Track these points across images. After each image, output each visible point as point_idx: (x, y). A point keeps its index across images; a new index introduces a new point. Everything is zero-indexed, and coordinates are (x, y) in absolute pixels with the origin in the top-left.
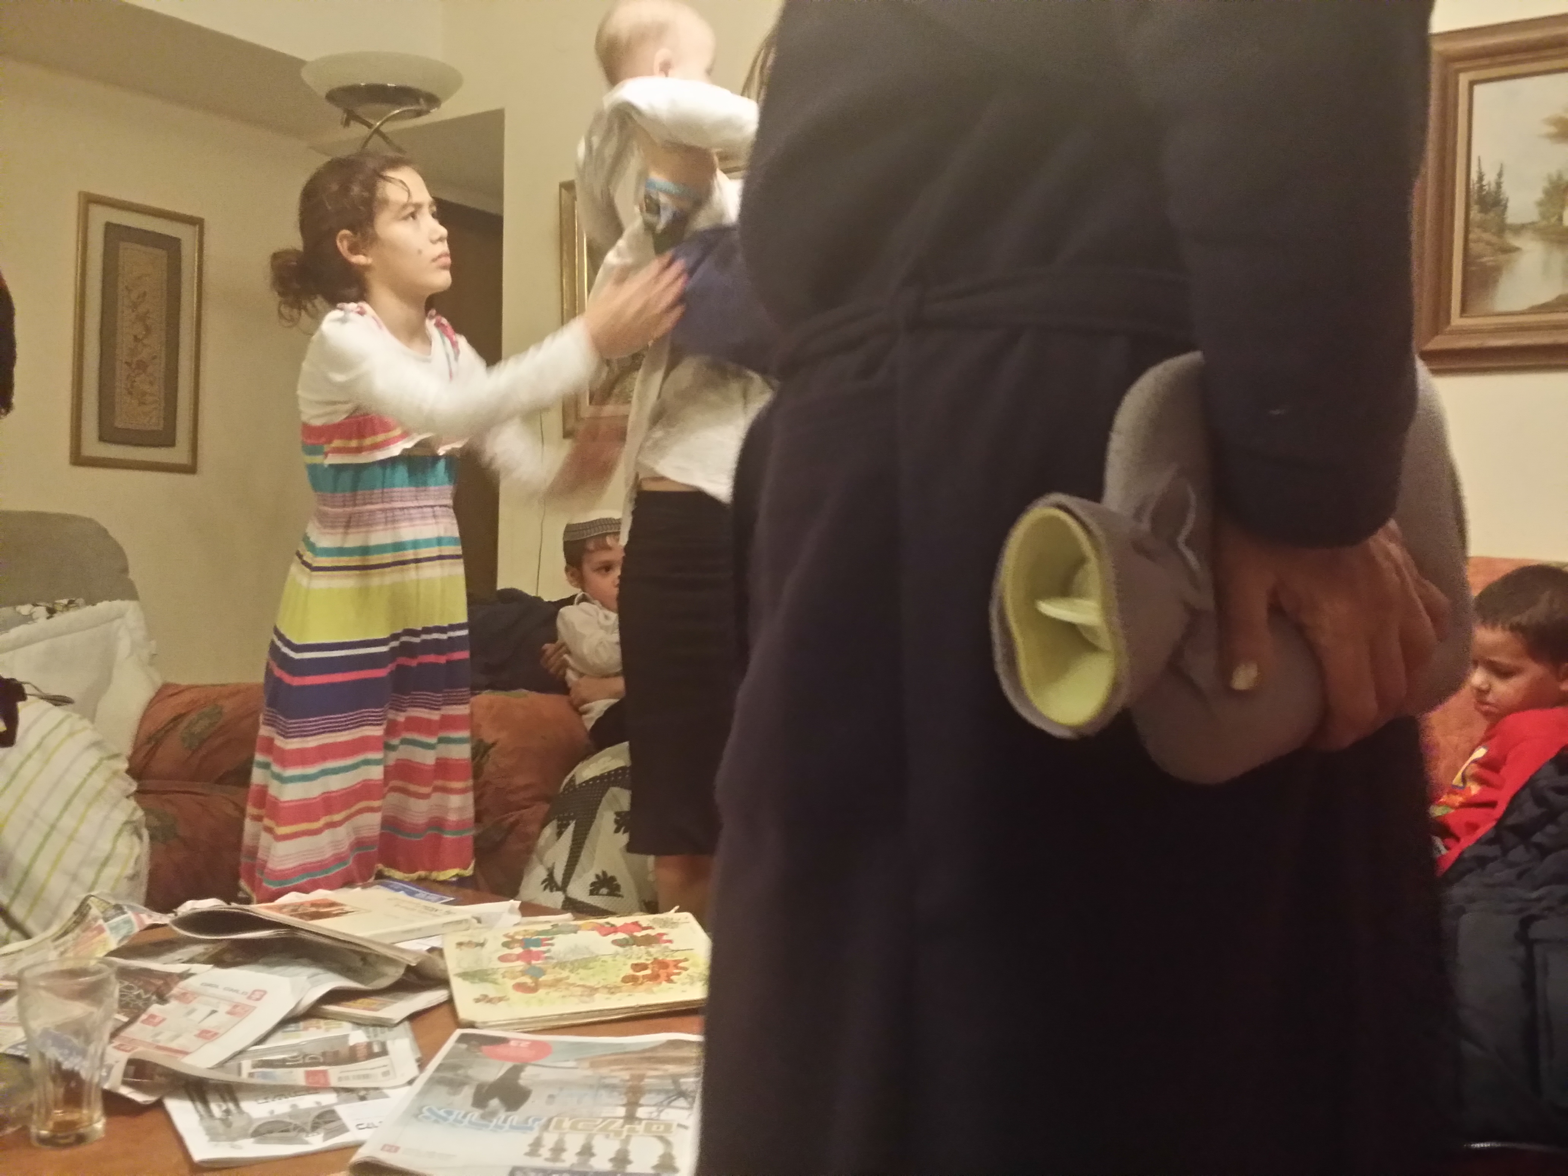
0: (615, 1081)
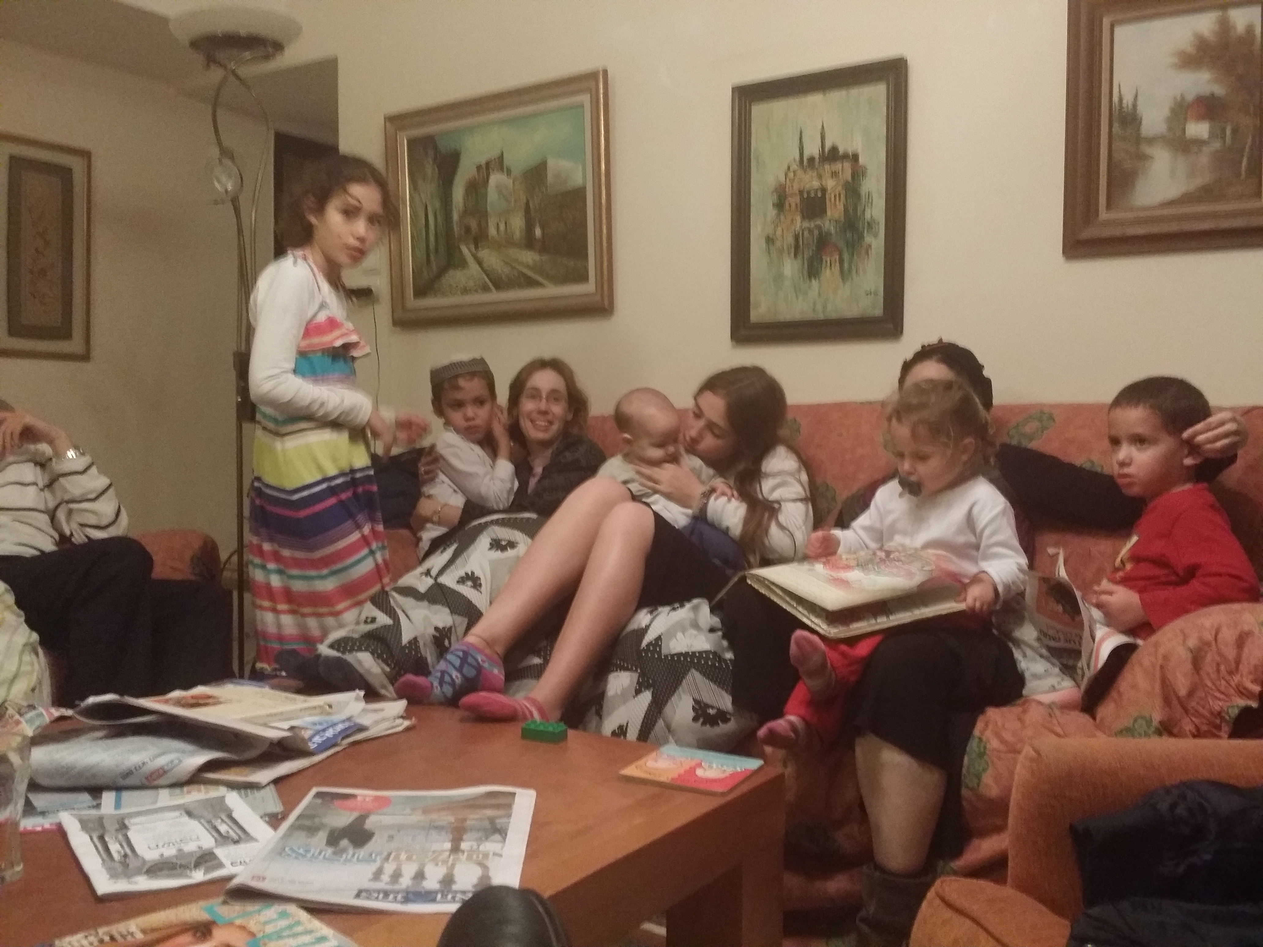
0: (444, 823)
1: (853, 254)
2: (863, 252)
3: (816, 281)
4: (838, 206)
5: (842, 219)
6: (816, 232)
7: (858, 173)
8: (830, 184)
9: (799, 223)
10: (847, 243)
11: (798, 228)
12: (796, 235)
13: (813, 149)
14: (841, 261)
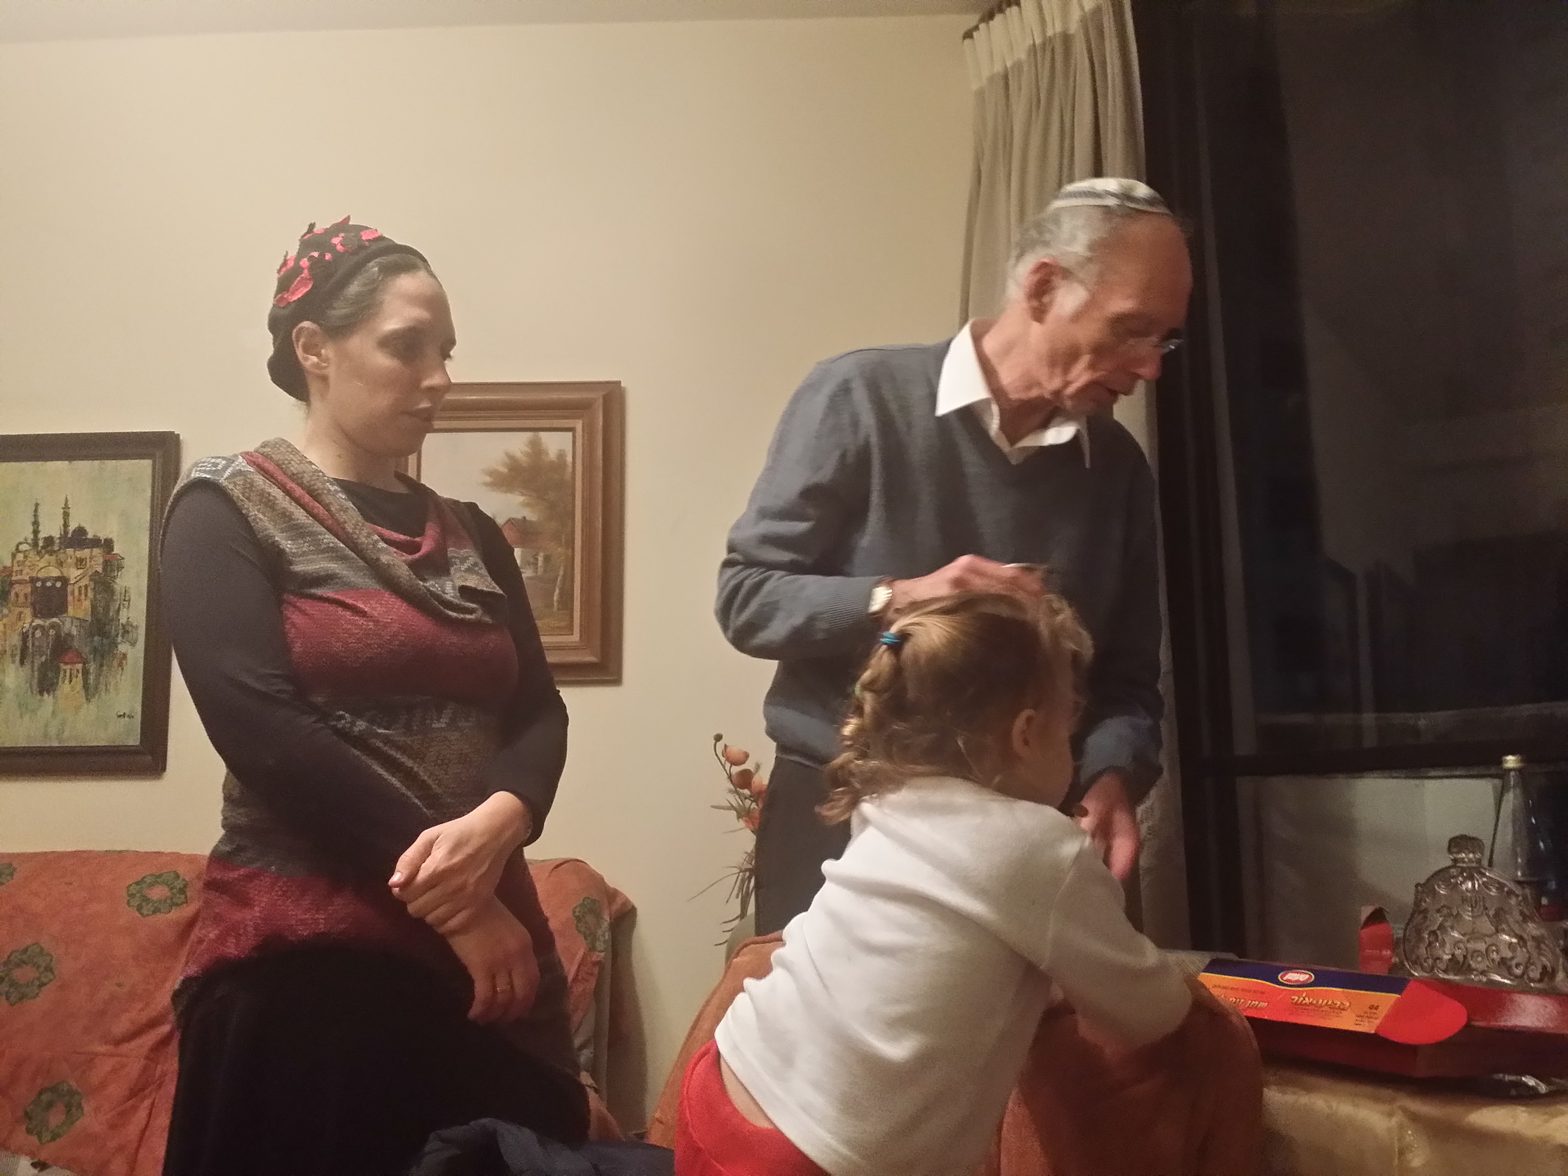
1: (102, 665)
2: (115, 663)
3: (49, 695)
4: (83, 601)
5: (89, 618)
6: (52, 632)
7: (112, 564)
8: (74, 574)
9: (28, 620)
10: (95, 651)
11: (27, 625)
12: (23, 633)
13: (51, 528)
14: (86, 673)
